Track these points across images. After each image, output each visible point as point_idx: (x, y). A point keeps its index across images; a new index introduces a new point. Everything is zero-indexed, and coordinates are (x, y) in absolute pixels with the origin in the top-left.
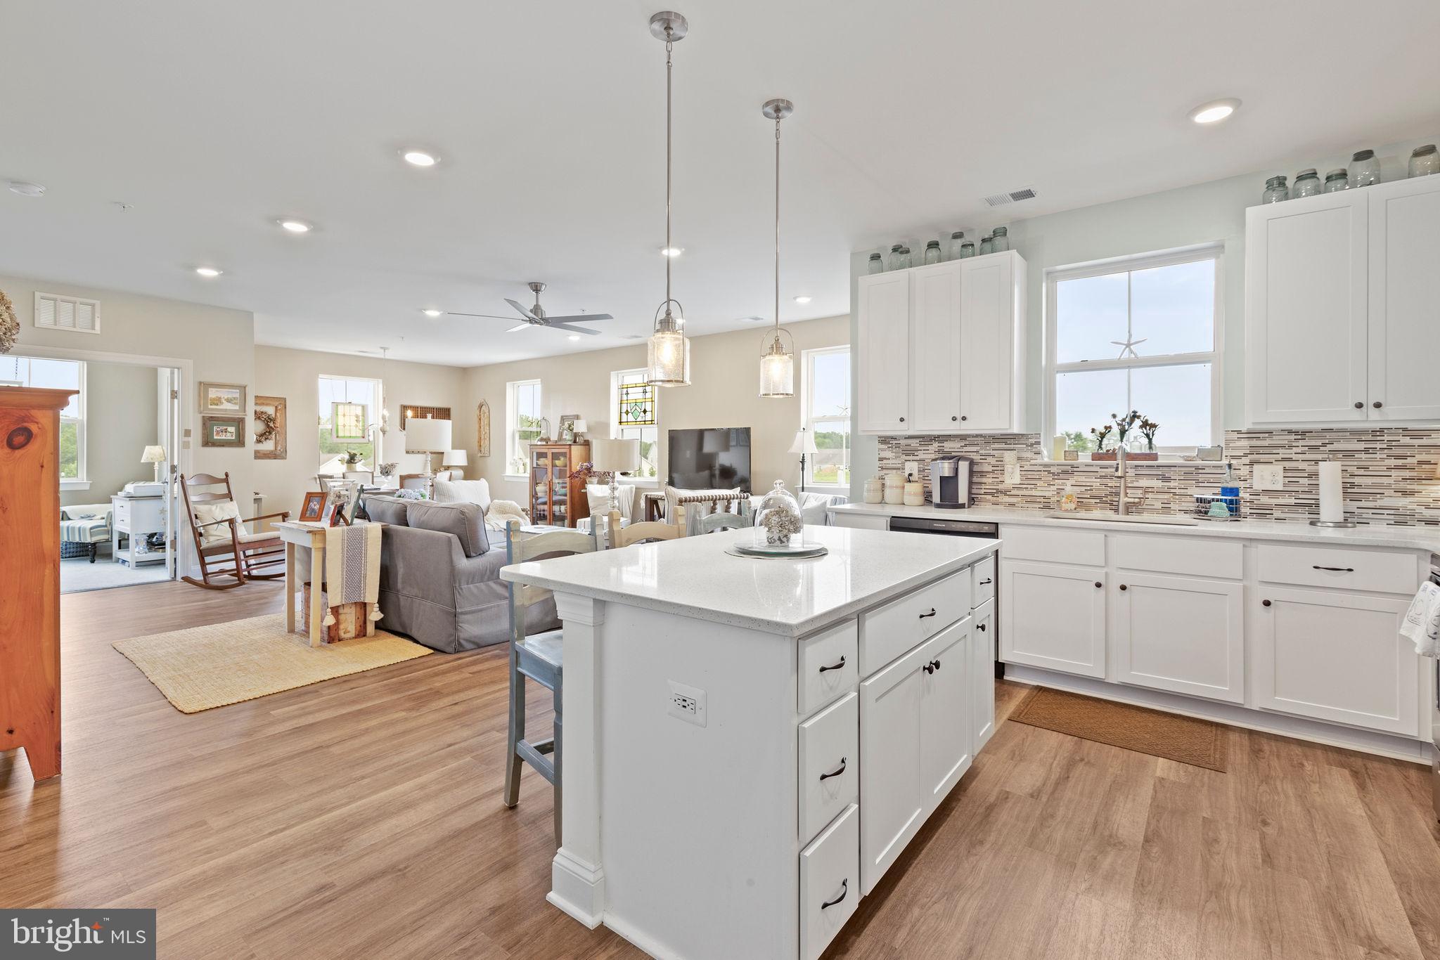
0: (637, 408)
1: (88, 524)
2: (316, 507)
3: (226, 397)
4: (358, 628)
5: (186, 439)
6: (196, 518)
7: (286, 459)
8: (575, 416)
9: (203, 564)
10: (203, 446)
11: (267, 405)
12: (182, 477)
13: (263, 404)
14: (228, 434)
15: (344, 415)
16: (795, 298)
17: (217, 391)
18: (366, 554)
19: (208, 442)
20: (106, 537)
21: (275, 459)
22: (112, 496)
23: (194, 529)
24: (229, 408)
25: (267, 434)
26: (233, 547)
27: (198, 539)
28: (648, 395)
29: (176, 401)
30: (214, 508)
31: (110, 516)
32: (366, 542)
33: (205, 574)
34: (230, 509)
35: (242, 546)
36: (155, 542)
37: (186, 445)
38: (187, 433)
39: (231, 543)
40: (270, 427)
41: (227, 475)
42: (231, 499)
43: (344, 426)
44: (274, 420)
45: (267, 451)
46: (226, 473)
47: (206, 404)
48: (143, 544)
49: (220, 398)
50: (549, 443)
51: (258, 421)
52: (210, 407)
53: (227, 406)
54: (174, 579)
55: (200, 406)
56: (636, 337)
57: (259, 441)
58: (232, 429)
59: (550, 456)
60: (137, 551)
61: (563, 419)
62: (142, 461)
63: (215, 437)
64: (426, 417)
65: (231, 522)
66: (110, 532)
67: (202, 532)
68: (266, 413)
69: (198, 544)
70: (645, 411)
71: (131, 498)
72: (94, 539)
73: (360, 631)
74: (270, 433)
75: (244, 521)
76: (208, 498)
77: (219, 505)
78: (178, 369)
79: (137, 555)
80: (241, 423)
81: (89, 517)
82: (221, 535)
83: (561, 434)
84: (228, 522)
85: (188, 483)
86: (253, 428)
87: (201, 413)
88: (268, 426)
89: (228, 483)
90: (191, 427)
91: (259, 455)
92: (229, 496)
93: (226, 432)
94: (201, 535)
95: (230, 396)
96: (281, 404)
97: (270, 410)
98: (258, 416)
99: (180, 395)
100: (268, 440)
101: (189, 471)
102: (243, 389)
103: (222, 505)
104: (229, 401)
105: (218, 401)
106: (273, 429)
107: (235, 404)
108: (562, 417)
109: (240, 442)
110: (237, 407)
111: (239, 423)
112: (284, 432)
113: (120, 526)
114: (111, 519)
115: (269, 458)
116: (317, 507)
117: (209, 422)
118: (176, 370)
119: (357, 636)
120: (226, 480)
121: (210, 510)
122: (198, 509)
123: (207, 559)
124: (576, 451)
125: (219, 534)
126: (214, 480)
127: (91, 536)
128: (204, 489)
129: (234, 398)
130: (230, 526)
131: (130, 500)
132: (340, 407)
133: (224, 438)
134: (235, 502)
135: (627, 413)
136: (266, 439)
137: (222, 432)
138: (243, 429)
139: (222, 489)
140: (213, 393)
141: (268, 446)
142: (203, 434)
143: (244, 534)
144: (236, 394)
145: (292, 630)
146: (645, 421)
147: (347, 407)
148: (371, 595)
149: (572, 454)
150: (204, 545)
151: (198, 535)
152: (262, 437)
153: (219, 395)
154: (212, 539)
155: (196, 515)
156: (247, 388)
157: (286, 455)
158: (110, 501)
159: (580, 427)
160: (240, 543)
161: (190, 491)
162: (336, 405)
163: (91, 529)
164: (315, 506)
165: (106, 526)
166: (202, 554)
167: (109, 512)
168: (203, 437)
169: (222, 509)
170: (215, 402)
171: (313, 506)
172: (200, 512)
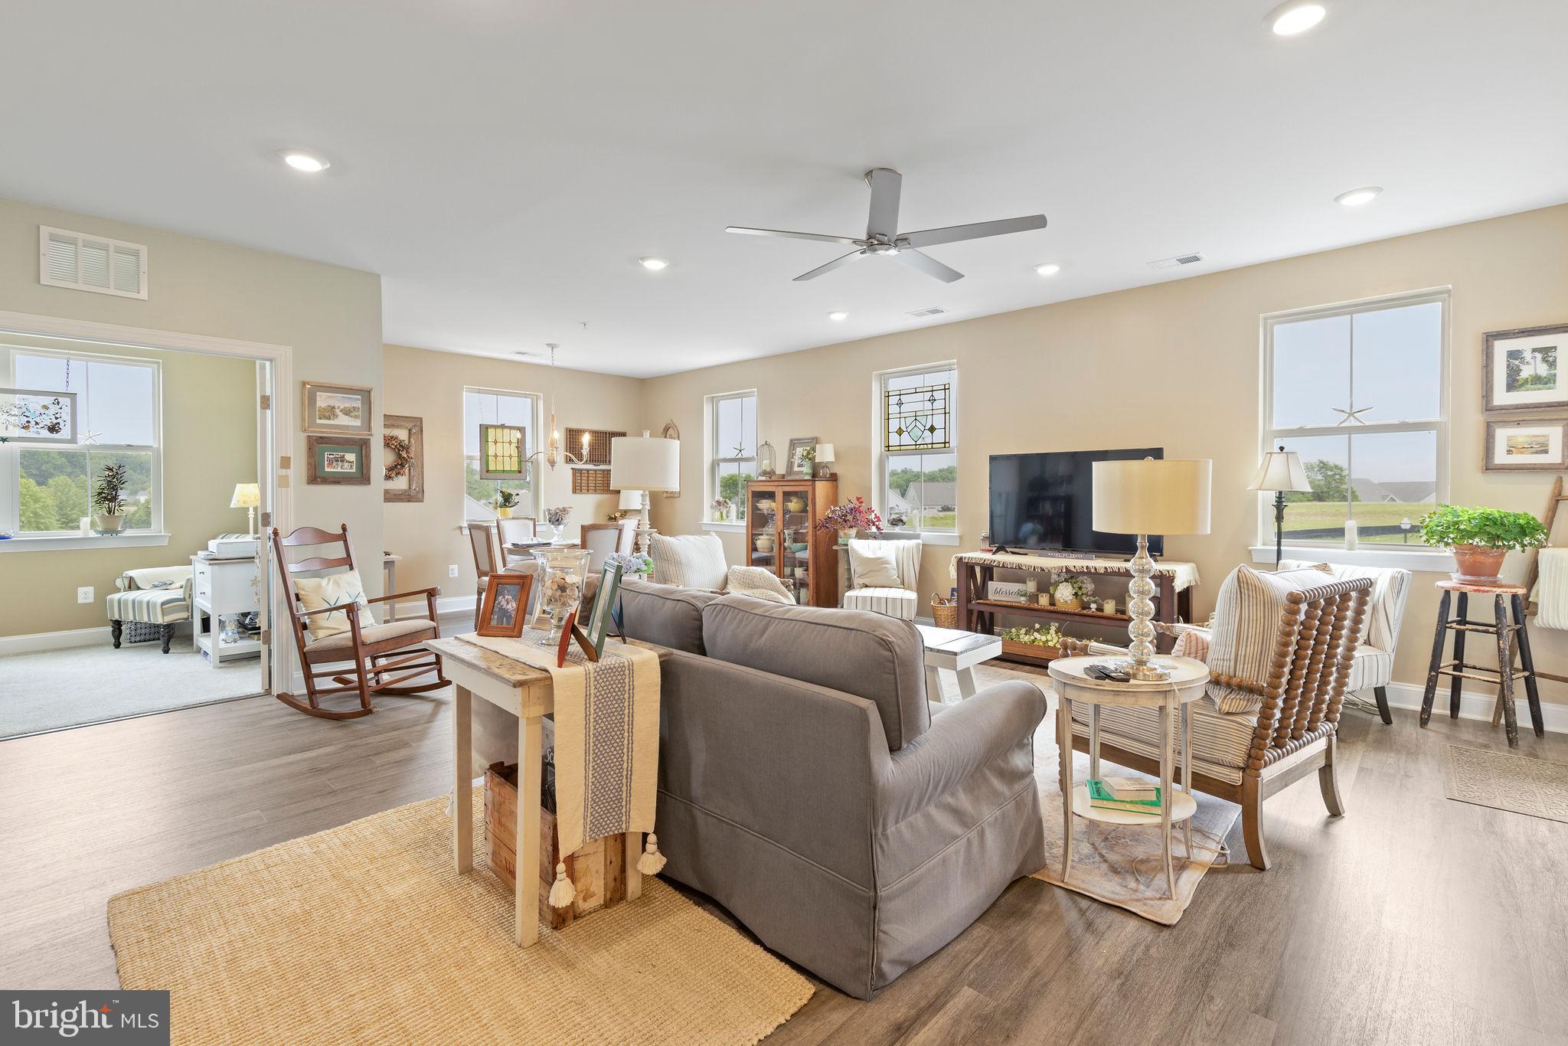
0: (918, 424)
1: (160, 596)
2: (509, 606)
3: (342, 407)
4: (612, 884)
5: (284, 472)
6: (298, 598)
7: (422, 501)
8: (813, 439)
9: (309, 676)
10: (309, 483)
11: (398, 427)
12: (276, 533)
13: (393, 426)
14: (346, 464)
15: (496, 442)
16: (1337, 199)
17: (329, 397)
18: (631, 724)
19: (316, 477)
20: (184, 615)
21: (409, 501)
22: (191, 557)
23: (294, 619)
24: (347, 423)
25: (399, 467)
26: (353, 649)
27: (300, 635)
28: (939, 404)
29: (268, 412)
30: (324, 582)
31: (189, 586)
32: (631, 697)
33: (312, 692)
34: (347, 587)
35: (367, 649)
36: (247, 626)
37: (283, 482)
38: (285, 462)
39: (350, 644)
40: (402, 458)
41: (344, 528)
42: (352, 568)
43: (496, 456)
44: (407, 448)
45: (400, 490)
46: (344, 525)
47: (312, 416)
48: (231, 628)
49: (333, 408)
50: (773, 478)
51: (388, 450)
52: (318, 421)
53: (343, 420)
54: (268, 692)
55: (303, 420)
56: (935, 311)
57: (388, 477)
58: (351, 457)
59: (779, 497)
60: (220, 641)
61: (793, 444)
62: (232, 506)
63: (326, 470)
64: (641, 435)
65: (351, 609)
66: (190, 608)
67: (307, 621)
68: (397, 438)
69: (301, 643)
70: (932, 429)
71: (214, 561)
72: (168, 619)
73: (615, 891)
74: (402, 466)
75: (370, 602)
76: (316, 566)
77: (332, 578)
78: (271, 360)
79: (222, 645)
80: (364, 448)
81: (165, 586)
82: (333, 629)
83: (790, 465)
84: (344, 611)
85: (285, 542)
86: (380, 459)
87: (305, 431)
88: (400, 456)
89: (345, 541)
90: (290, 454)
91: (391, 497)
92: (347, 562)
93: (342, 461)
94: (305, 627)
95: (348, 405)
96: (416, 425)
97: (402, 435)
98: (388, 442)
99: (273, 402)
100: (400, 476)
101: (286, 521)
102: (366, 394)
103: (337, 577)
104: (347, 412)
105: (330, 412)
106: (406, 461)
107: (356, 417)
108: (791, 441)
109: (362, 477)
110: (358, 423)
111: (362, 447)
112: (420, 466)
113: (203, 603)
114: (191, 590)
115: (402, 500)
116: (512, 606)
117: (317, 445)
118: (268, 363)
119: (608, 904)
120: (343, 537)
121: (319, 586)
122: (300, 586)
123: (316, 669)
124: (822, 488)
125: (333, 626)
126: (325, 537)
127: (163, 615)
128: (309, 551)
129: (354, 408)
130: (348, 616)
131: (210, 564)
132: (491, 432)
133: (339, 470)
134: (356, 573)
135: (900, 432)
136: (398, 474)
137: (337, 461)
138: (368, 456)
139: (336, 550)
140: (323, 400)
141: (400, 483)
142: (309, 464)
143: (372, 626)
144: (356, 402)
145: (467, 870)
146: (932, 444)
147: (499, 431)
148: (642, 817)
149: (817, 494)
150: (310, 644)
151: (301, 627)
152: (393, 471)
153: (332, 403)
154: (321, 634)
155: (297, 596)
156: (372, 394)
157: (423, 496)
158: (189, 563)
159: (826, 454)
160: (364, 644)
161: (287, 555)
162: (484, 429)
163: (163, 604)
164: (509, 603)
165: (184, 599)
166: (307, 659)
167: (188, 580)
168: (308, 470)
169: (337, 583)
170: (327, 414)
171: (504, 603)
172: (303, 589)
